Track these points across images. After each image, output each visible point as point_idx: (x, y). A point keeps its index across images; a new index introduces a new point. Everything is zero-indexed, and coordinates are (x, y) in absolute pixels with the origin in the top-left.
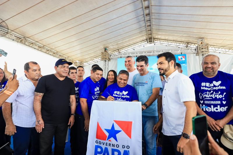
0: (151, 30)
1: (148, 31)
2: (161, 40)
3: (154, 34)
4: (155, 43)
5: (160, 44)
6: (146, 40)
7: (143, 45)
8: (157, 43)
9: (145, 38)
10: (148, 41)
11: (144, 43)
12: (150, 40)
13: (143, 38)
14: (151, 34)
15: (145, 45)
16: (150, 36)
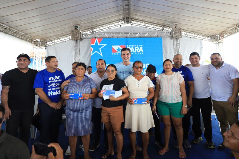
0: (128, 10)
1: (126, 10)
2: (138, 21)
3: (131, 14)
4: (132, 24)
5: (137, 25)
6: (123, 20)
7: (120, 25)
8: (135, 23)
9: (121, 17)
10: (125, 20)
11: (121, 22)
12: (127, 19)
13: (119, 17)
14: (128, 14)
15: (122, 24)
16: (127, 16)
